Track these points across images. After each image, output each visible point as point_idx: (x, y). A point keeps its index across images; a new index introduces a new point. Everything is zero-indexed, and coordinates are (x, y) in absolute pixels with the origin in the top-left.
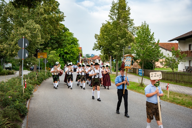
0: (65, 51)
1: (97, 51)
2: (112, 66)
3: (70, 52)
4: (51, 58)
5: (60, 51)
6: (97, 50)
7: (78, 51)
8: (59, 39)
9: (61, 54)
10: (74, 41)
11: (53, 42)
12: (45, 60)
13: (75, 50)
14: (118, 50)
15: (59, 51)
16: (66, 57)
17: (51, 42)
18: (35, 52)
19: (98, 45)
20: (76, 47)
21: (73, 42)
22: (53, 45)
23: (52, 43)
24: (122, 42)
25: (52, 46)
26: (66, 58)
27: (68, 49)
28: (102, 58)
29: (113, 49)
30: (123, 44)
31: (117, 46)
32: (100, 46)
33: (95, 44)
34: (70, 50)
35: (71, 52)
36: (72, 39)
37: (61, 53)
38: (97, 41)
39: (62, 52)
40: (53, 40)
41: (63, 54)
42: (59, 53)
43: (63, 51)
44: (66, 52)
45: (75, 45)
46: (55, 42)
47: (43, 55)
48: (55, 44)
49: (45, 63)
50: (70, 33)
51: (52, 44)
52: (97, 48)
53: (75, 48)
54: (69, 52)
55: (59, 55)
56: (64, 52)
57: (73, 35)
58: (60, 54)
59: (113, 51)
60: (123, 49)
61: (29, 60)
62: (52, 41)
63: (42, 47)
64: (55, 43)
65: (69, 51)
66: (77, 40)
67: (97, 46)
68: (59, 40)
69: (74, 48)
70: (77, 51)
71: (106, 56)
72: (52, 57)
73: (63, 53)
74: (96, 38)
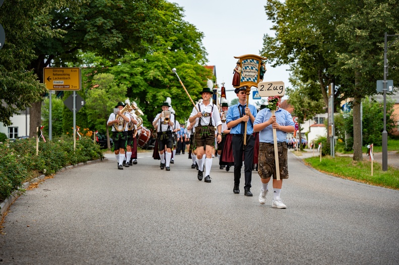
0: (152, 74)
1: (274, 66)
2: (337, 134)
3: (170, 80)
4: (95, 100)
5: (132, 75)
6: (275, 62)
7: (199, 77)
8: (126, 15)
9: (135, 86)
10: (185, 36)
11: (104, 23)
12: (74, 96)
13: (189, 71)
14: (360, 52)
15: (127, 75)
16: (154, 96)
17: (94, 26)
18: (31, 52)
19: (278, 43)
20: (191, 59)
21: (181, 41)
22: (103, 36)
23: (99, 27)
24: (379, 16)
25: (97, 39)
26: (153, 103)
27: (163, 67)
28: (295, 100)
29: (343, 46)
30: (383, 25)
31: (358, 32)
32: (287, 47)
33: (268, 41)
34: (168, 71)
35: (172, 77)
36: (179, 30)
37: (136, 82)
38: (275, 28)
39: (138, 79)
40: (100, 18)
41: (143, 89)
42: (127, 83)
43: (142, 74)
44: (154, 78)
45: (187, 51)
46: (109, 24)
47: (67, 77)
48: (112, 33)
49: (74, 109)
50: (170, 4)
51: (98, 34)
52: (273, 56)
53: (188, 65)
54: (166, 80)
55: (125, 88)
56: (146, 80)
57: (180, 12)
58: (130, 85)
59: (341, 56)
60: (383, 45)
61: (9, 78)
62: (100, 21)
63: (59, 33)
64: (112, 28)
65: (165, 76)
66: (196, 33)
67: (274, 48)
68: (127, 18)
69: (186, 65)
70: (198, 74)
71: (313, 86)
72: (101, 97)
73: (143, 83)
74: (271, 15)
